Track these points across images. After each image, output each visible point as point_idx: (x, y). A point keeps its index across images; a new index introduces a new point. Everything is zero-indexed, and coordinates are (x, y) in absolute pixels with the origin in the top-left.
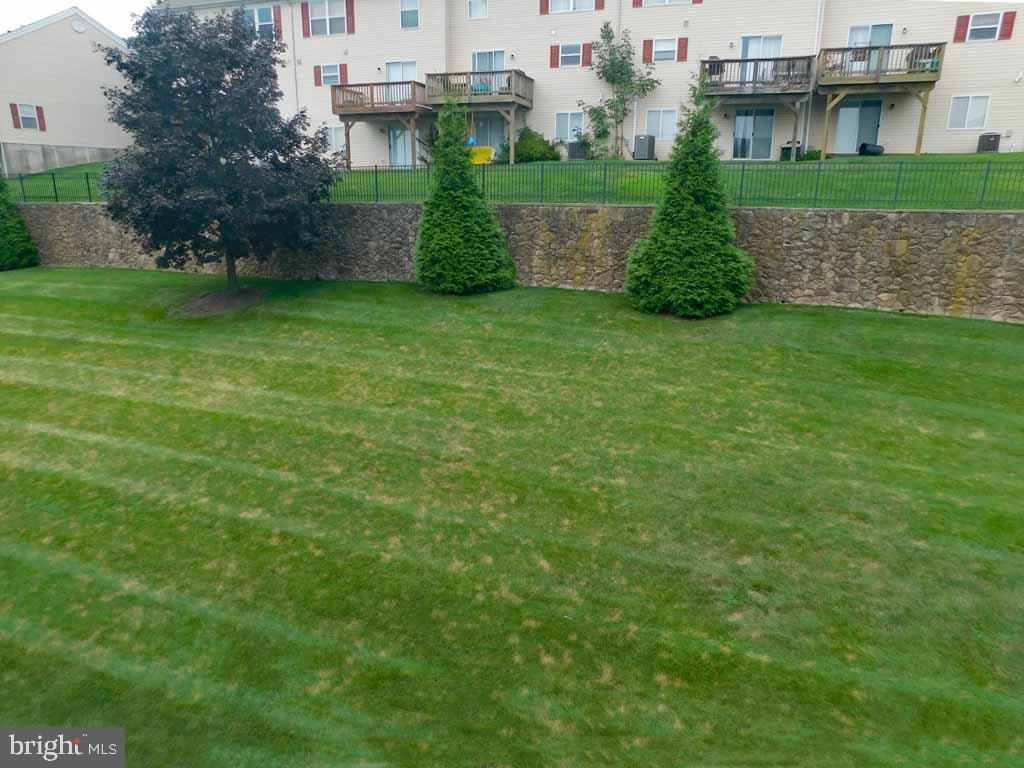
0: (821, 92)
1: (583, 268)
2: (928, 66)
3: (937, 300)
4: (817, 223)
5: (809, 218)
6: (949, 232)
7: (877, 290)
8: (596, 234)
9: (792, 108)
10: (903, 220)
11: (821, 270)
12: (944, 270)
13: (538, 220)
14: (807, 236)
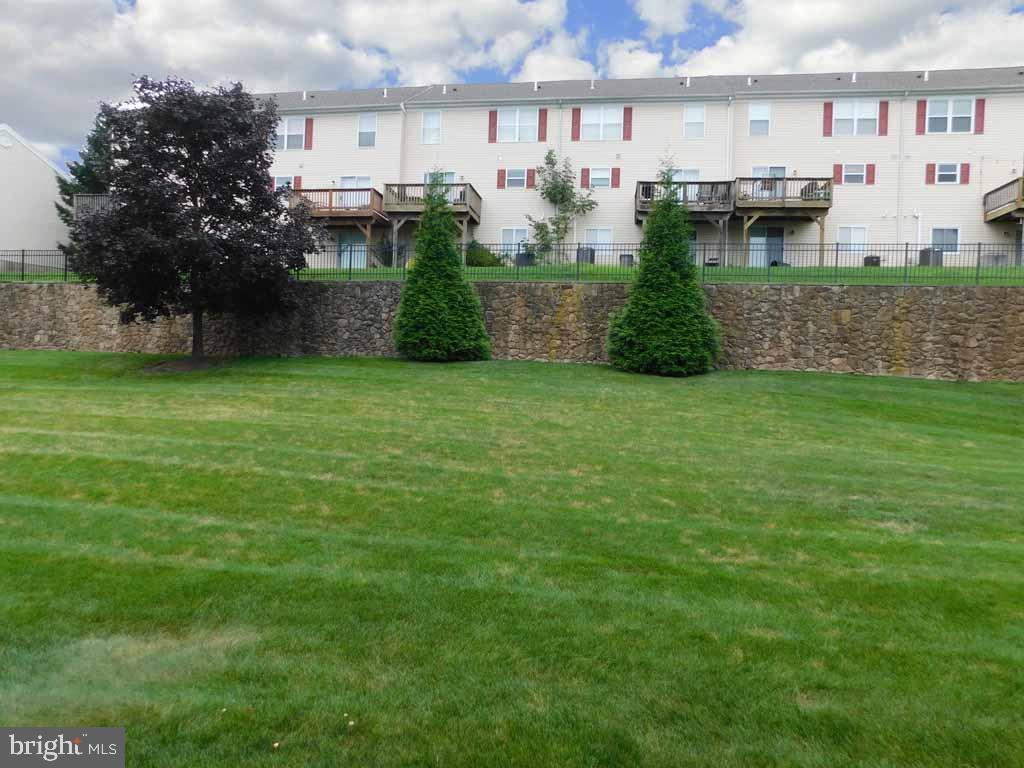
0: (738, 214)
1: (559, 342)
2: (822, 195)
3: (881, 362)
4: (772, 295)
5: (766, 291)
6: (884, 302)
7: (829, 356)
8: (571, 309)
9: (716, 225)
10: (844, 292)
11: (779, 338)
12: (883, 335)
13: (515, 296)
14: (765, 307)
